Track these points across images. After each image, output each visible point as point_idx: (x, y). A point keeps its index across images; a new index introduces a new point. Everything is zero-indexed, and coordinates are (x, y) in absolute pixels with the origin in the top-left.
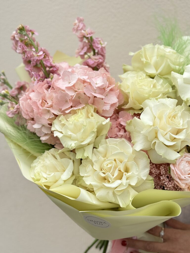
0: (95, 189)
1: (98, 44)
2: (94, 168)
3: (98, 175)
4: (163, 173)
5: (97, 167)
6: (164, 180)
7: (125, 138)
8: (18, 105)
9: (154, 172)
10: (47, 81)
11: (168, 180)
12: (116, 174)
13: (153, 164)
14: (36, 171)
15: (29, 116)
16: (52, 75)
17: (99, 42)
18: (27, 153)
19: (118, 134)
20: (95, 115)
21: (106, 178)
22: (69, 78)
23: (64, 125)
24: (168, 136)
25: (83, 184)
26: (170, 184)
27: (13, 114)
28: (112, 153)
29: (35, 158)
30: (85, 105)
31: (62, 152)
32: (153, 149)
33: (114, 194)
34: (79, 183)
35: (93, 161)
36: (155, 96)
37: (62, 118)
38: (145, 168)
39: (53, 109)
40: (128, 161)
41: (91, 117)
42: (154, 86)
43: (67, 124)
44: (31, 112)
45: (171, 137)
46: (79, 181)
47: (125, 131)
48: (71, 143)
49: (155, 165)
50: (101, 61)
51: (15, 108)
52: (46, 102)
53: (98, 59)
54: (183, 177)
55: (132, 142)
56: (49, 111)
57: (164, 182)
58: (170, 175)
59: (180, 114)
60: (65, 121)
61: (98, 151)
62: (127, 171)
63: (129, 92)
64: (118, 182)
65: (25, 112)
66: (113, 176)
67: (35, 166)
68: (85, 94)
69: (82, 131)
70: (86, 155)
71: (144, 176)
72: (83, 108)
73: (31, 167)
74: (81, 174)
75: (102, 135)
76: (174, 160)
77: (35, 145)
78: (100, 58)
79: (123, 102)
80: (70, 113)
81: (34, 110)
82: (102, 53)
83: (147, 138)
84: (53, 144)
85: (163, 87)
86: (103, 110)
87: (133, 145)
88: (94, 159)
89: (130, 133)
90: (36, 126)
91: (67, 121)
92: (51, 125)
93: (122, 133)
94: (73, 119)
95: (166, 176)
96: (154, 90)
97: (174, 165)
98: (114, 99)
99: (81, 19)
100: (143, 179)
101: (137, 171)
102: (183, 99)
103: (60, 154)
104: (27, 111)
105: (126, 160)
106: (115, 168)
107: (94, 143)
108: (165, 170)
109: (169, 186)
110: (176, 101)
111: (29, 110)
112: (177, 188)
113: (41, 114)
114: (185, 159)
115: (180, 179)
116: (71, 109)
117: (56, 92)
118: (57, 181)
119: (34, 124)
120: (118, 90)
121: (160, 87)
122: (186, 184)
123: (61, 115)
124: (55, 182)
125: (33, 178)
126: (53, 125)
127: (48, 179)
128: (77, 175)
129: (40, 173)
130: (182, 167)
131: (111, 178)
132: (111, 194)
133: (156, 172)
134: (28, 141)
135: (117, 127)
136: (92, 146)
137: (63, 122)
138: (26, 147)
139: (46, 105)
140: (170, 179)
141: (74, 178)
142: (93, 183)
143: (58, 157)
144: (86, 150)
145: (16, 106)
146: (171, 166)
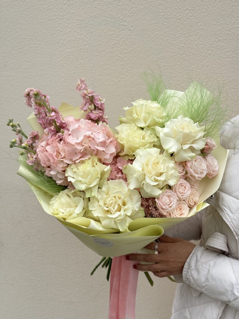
0: (101, 219)
1: (97, 101)
2: (100, 204)
3: (103, 209)
4: (151, 204)
5: (101, 203)
6: (152, 210)
7: (123, 178)
8: (36, 155)
9: (144, 204)
10: (59, 135)
11: (154, 210)
12: (116, 208)
13: (144, 198)
14: (54, 208)
15: (46, 164)
16: (62, 130)
17: (98, 100)
18: (45, 193)
19: (117, 175)
20: (99, 163)
21: (109, 211)
22: (77, 134)
23: (75, 172)
24: (153, 178)
25: (91, 216)
26: (156, 213)
27: (32, 162)
28: (112, 192)
29: (52, 196)
30: (90, 156)
31: (75, 192)
32: (142, 187)
33: (115, 222)
34: (88, 215)
35: (99, 199)
36: (144, 145)
37: (73, 166)
38: (137, 202)
39: (66, 159)
40: (125, 198)
41: (95, 165)
42: (143, 138)
43: (78, 171)
44: (47, 161)
45: (155, 179)
46: (88, 214)
47: (122, 173)
48: (81, 186)
49: (145, 199)
50: (101, 114)
51: (34, 158)
52: (60, 154)
53: (98, 114)
54: (164, 207)
55: (127, 182)
56: (62, 161)
57: (152, 211)
58: (156, 206)
59: (161, 161)
60: (76, 169)
61: (102, 191)
62: (124, 204)
63: (124, 144)
64: (118, 213)
65: (43, 161)
66: (114, 209)
67: (53, 204)
68: (90, 147)
69: (90, 176)
70: (93, 194)
71: (137, 208)
72: (89, 159)
73: (49, 204)
74: (90, 209)
75: (105, 178)
76: (158, 196)
77: (52, 187)
78: (100, 113)
79: (119, 150)
80: (79, 162)
81: (51, 160)
82: (102, 108)
83: (138, 180)
84: (66, 185)
85: (150, 137)
86: (105, 159)
87: (128, 185)
88: (99, 197)
89: (126, 175)
90: (52, 173)
91: (78, 169)
92: (64, 171)
93: (120, 175)
94: (82, 167)
95: (153, 206)
96: (143, 141)
97: (158, 199)
98: (112, 150)
99: (83, 80)
100: (136, 210)
101: (132, 205)
102: (164, 148)
103: (72, 194)
104: (44, 160)
105: (123, 197)
106: (116, 203)
107: (99, 184)
108: (152, 202)
109: (156, 214)
110: (159, 150)
111: (46, 160)
112: (161, 216)
113: (56, 164)
114: (166, 194)
115: (163, 209)
116: (80, 160)
117: (67, 146)
118: (71, 214)
119: (50, 171)
120: (116, 142)
121: (147, 138)
122: (168, 212)
123: (73, 164)
124: (70, 215)
125: (52, 213)
126: (66, 172)
127: (65, 213)
128: (87, 209)
129: (58, 209)
130: (163, 200)
131: (113, 211)
132: (113, 222)
133: (146, 204)
134: (47, 184)
135: (116, 170)
136: (97, 187)
137: (74, 170)
138: (45, 189)
139: (60, 157)
140: (156, 208)
141: (84, 211)
142: (100, 215)
143: (71, 196)
144: (93, 190)
145: (35, 157)
146: (156, 200)
